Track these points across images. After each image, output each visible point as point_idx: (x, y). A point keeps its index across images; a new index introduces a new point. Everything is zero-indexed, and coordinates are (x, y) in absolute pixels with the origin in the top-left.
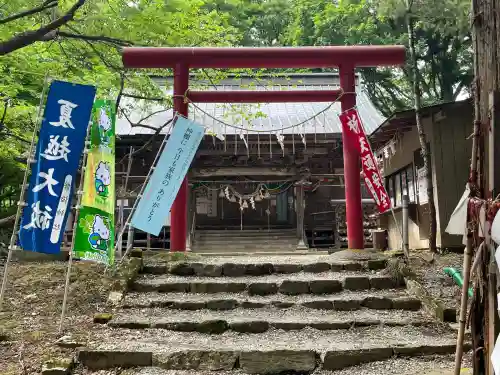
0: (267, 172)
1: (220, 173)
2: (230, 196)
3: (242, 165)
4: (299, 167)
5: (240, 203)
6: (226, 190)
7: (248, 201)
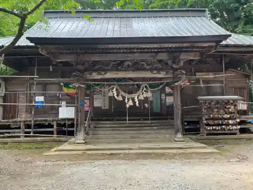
0: (148, 75)
1: (109, 75)
2: (118, 96)
3: (128, 69)
4: (177, 70)
5: (126, 101)
6: (114, 90)
7: (133, 100)
